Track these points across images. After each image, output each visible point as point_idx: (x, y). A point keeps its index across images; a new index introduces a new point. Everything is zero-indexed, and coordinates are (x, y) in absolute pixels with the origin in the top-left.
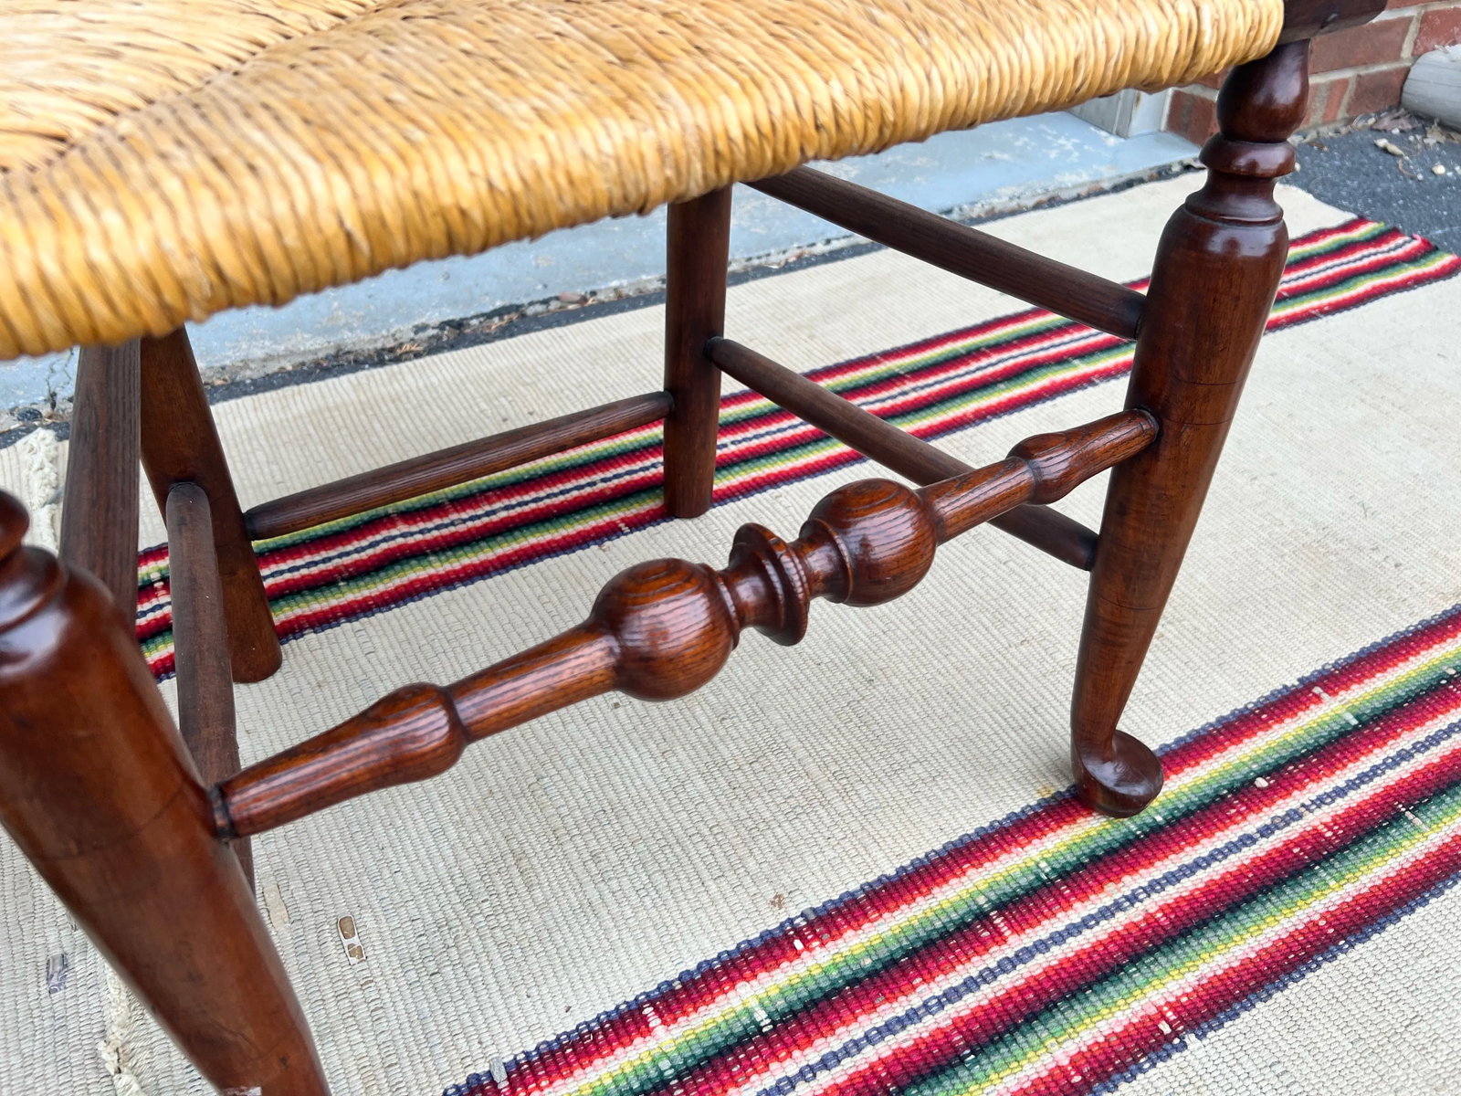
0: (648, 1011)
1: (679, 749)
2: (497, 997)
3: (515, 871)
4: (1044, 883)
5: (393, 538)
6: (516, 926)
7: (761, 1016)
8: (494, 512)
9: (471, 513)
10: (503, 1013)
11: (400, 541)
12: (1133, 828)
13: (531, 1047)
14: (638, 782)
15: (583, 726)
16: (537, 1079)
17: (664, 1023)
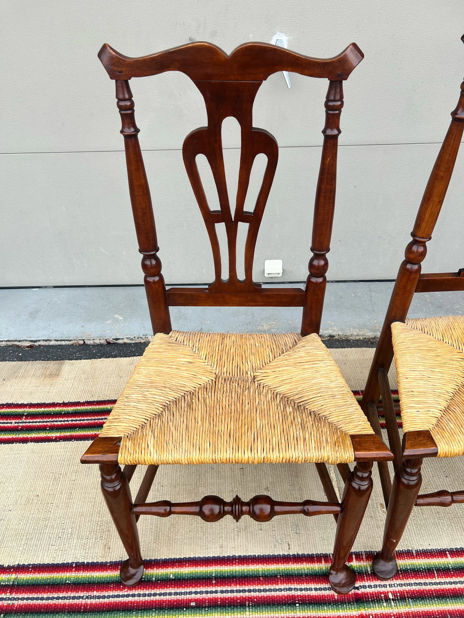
0: (447, 553)
13: (421, 549)
16: (422, 556)
17: (451, 557)
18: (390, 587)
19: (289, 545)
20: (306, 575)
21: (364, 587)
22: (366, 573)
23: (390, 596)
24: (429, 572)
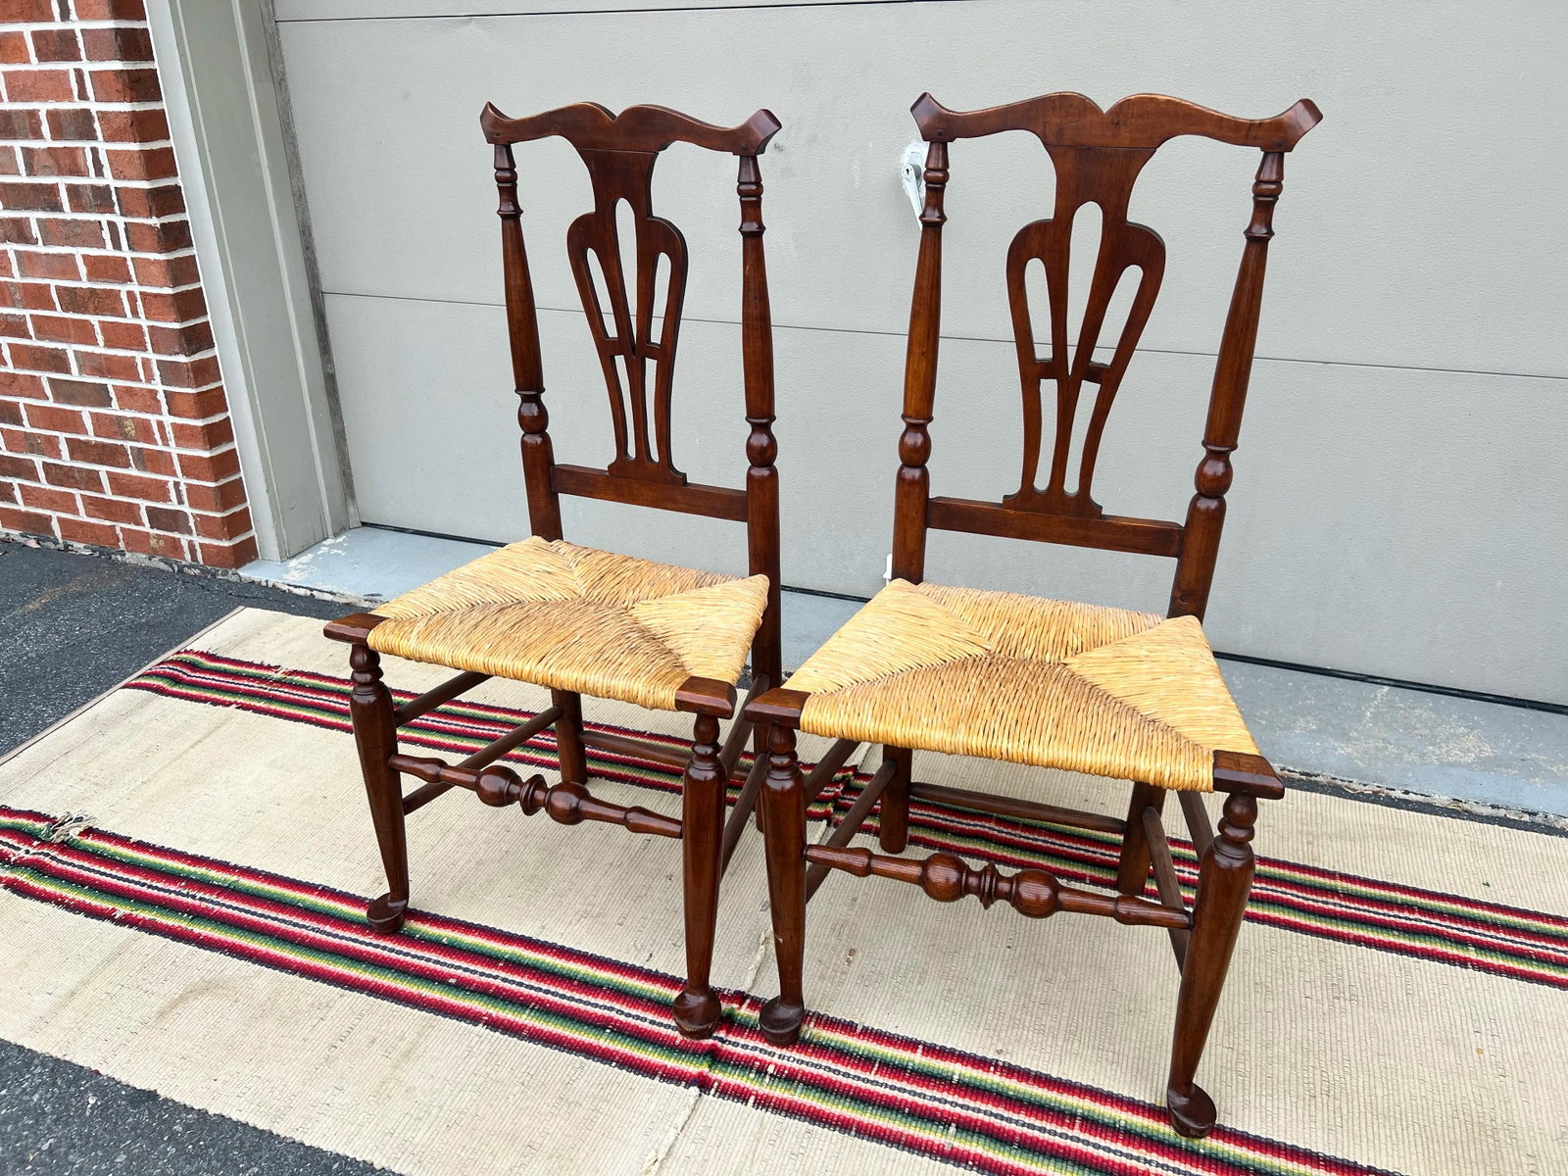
0: (921, 1047)
1: (1017, 979)
2: (878, 1007)
3: (918, 975)
4: (1115, 1128)
5: (985, 827)
6: (903, 992)
7: (956, 1077)
8: (1037, 840)
9: (1027, 835)
10: (876, 1013)
11: (987, 830)
12: (1184, 1143)
13: (876, 1028)
14: (989, 979)
15: (989, 946)
16: (869, 1037)
17: (923, 1054)
18: (779, 1058)
19: (651, 955)
20: (650, 1000)
21: (736, 1044)
22: (752, 1027)
23: (771, 1069)
24: (866, 1062)
